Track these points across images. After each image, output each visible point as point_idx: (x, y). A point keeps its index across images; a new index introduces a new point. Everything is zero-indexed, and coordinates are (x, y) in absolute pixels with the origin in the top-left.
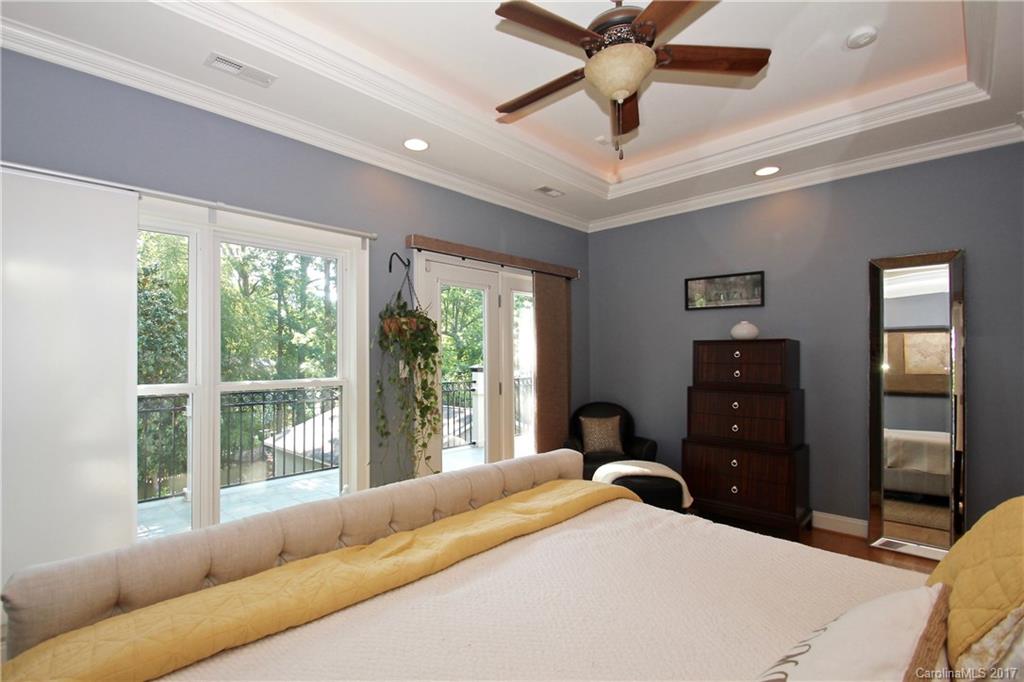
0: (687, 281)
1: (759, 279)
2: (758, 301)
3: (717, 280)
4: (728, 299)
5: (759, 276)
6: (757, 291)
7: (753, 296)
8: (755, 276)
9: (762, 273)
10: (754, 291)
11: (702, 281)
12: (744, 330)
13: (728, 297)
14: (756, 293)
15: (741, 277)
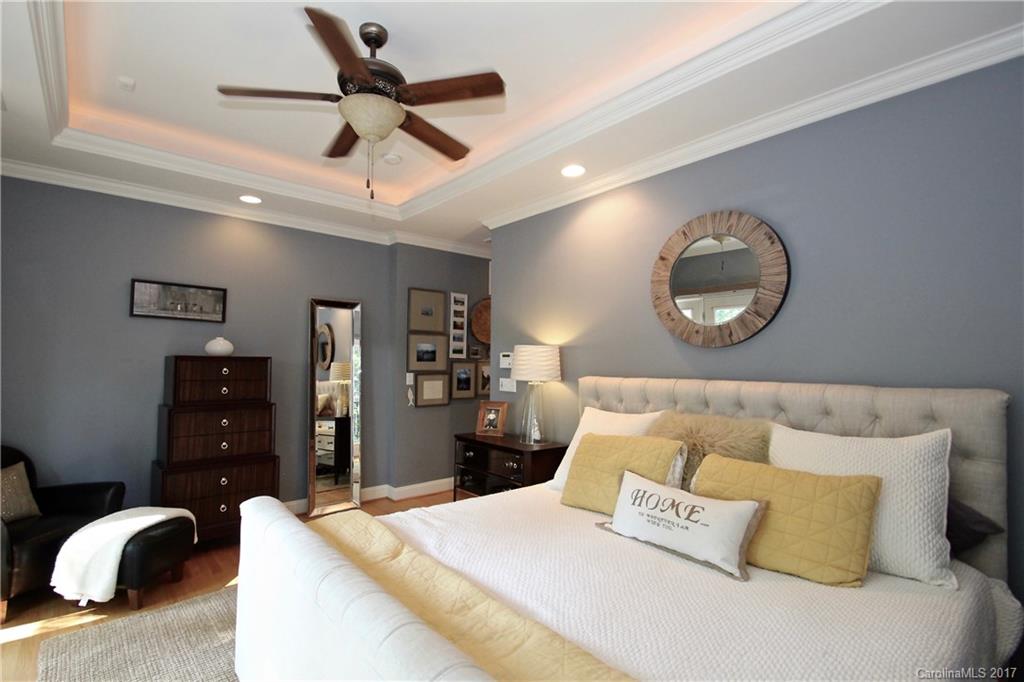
0: (134, 281)
1: (222, 295)
2: (219, 317)
3: (173, 288)
4: (186, 311)
5: (221, 293)
6: (219, 307)
7: (214, 312)
8: (217, 292)
9: (225, 291)
10: (215, 306)
11: (155, 286)
12: (220, 346)
13: (186, 309)
14: (218, 308)
15: (203, 290)
